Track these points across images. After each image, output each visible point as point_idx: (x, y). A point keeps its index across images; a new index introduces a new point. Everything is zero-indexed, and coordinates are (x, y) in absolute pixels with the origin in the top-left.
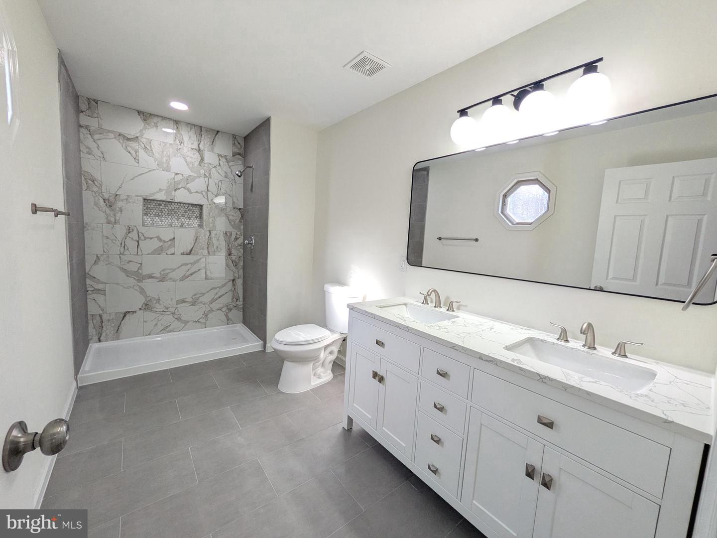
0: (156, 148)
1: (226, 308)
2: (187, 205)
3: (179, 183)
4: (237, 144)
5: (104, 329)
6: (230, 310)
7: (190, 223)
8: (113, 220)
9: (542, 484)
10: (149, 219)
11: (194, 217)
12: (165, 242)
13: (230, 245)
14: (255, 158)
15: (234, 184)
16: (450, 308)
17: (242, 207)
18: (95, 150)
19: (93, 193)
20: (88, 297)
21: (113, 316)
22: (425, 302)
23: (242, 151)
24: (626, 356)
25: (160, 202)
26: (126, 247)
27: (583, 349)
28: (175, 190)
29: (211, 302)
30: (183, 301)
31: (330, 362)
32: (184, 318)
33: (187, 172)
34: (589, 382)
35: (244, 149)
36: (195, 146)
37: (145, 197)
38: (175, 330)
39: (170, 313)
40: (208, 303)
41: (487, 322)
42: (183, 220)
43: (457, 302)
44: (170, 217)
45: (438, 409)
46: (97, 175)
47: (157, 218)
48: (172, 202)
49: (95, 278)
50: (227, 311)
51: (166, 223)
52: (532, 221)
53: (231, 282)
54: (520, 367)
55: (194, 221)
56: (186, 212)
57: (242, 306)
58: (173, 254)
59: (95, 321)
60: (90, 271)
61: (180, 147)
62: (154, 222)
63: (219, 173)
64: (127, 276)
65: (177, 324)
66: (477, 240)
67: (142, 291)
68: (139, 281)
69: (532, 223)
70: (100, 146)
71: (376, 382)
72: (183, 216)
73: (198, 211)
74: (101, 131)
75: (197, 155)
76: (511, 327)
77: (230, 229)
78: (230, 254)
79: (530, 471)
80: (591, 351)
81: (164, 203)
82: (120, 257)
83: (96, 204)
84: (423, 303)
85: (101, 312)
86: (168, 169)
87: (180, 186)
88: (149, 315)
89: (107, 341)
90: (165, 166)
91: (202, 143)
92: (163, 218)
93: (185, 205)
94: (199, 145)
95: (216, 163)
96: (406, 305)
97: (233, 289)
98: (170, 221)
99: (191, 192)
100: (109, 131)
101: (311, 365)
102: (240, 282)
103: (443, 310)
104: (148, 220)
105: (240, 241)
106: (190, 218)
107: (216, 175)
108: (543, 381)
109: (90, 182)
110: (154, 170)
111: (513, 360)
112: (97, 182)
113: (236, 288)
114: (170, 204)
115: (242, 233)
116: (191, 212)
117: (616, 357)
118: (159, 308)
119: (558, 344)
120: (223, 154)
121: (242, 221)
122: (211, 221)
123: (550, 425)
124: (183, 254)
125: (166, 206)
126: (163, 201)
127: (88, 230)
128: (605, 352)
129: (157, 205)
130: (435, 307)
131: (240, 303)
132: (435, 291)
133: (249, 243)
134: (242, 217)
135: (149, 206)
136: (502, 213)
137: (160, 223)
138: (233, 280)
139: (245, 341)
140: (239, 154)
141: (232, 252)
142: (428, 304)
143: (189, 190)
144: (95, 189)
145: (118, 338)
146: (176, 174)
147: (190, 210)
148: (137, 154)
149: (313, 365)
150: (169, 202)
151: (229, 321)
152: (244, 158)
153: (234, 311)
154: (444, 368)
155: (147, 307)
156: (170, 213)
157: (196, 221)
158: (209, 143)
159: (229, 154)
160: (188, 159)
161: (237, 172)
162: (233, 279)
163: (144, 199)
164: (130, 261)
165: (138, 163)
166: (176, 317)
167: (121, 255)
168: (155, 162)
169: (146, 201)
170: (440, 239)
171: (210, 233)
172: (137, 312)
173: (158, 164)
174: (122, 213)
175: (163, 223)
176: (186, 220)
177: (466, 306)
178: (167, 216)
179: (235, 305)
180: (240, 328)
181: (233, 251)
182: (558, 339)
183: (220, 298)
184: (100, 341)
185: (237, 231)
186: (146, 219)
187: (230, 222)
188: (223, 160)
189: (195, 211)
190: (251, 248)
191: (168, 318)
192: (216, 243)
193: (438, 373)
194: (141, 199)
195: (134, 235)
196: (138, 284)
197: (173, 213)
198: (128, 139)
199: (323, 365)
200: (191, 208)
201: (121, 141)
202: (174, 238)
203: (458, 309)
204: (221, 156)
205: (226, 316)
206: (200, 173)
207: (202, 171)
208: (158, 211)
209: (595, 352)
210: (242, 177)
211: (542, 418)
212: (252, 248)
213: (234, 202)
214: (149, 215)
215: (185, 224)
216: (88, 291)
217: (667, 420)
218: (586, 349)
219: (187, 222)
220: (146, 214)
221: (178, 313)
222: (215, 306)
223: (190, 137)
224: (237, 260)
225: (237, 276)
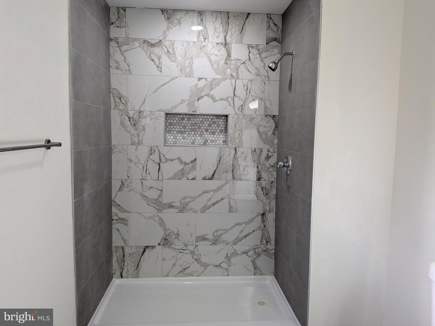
0: (179, 50)
1: (253, 251)
2: (212, 117)
3: (202, 89)
4: (273, 26)
5: (126, 264)
6: (259, 255)
7: (214, 139)
8: (136, 140)
10: (172, 137)
11: (218, 131)
12: (186, 164)
13: (260, 168)
14: (296, 38)
15: (267, 82)
17: (276, 113)
18: (124, 65)
19: (120, 111)
20: (113, 226)
21: (134, 250)
23: (278, 35)
25: (182, 116)
26: (148, 172)
28: (198, 100)
29: (235, 242)
30: (203, 238)
32: (204, 260)
33: (211, 74)
35: (282, 31)
36: (221, 40)
37: (167, 112)
38: (193, 274)
39: (189, 252)
40: (232, 244)
42: (206, 136)
44: (193, 133)
46: (124, 94)
47: (179, 135)
48: (195, 115)
49: (120, 206)
50: (255, 257)
51: (188, 140)
53: (260, 217)
55: (218, 136)
56: (210, 125)
57: (273, 251)
58: (194, 179)
59: (118, 254)
60: (115, 197)
61: (204, 44)
62: (176, 140)
63: (248, 70)
64: (148, 205)
65: (195, 267)
67: (162, 223)
68: (159, 210)
70: (126, 58)
72: (207, 130)
73: (223, 123)
74: (128, 41)
75: (223, 51)
77: (262, 145)
78: (259, 179)
81: (187, 116)
82: (142, 183)
83: (122, 124)
85: (123, 245)
86: (190, 75)
87: (203, 94)
88: (167, 252)
89: (127, 277)
90: (187, 70)
91: (229, 33)
92: (185, 135)
93: (208, 117)
94: (225, 37)
95: (244, 56)
97: (263, 226)
98: (193, 138)
99: (215, 100)
100: (135, 40)
102: (271, 217)
104: (170, 138)
105: (273, 160)
106: (214, 133)
107: (245, 75)
109: (117, 99)
110: (176, 77)
112: (124, 99)
113: (267, 225)
114: (193, 117)
115: (276, 150)
116: (215, 125)
118: (178, 245)
120: (254, 43)
121: (276, 133)
122: (237, 136)
124: (204, 179)
125: (189, 119)
126: (186, 115)
127: (115, 152)
129: (180, 119)
131: (272, 246)
133: (284, 166)
134: (276, 126)
135: (172, 121)
137: (182, 140)
138: (263, 214)
140: (275, 39)
141: (262, 176)
143: (213, 98)
144: (122, 107)
145: (137, 276)
146: (200, 79)
147: (214, 123)
148: (160, 61)
150: (192, 115)
151: (257, 270)
152: (281, 44)
153: (263, 257)
155: (166, 242)
156: (193, 127)
157: (221, 136)
158: (237, 32)
159: (262, 42)
160: (213, 58)
161: (270, 65)
162: (262, 212)
163: (166, 114)
164: (151, 187)
165: (161, 71)
166: (195, 257)
167: (143, 181)
168: (178, 67)
169: (169, 116)
171: (236, 150)
172: (156, 247)
173: (180, 70)
174: (144, 133)
175: (185, 141)
176: (209, 136)
178: (190, 133)
179: (264, 249)
180: (271, 283)
181: (264, 175)
183: (246, 237)
184: (122, 277)
185: (268, 147)
186: (169, 137)
187: (260, 136)
188: (254, 51)
189: (220, 123)
191: (187, 259)
192: (242, 164)
194: (163, 114)
195: (155, 157)
196: (159, 214)
197: (196, 127)
198: (152, 45)
200: (216, 120)
201: (146, 49)
202: (195, 160)
204: (252, 47)
205: (253, 262)
206: (225, 74)
207: (229, 71)
208: (181, 127)
210: (278, 70)
212: (289, 172)
213: (266, 108)
214: (172, 132)
215: (209, 141)
216: (113, 220)
219: (211, 139)
220: (169, 132)
221: (197, 253)
222: (240, 247)
223: (215, 29)
224: (268, 187)
225: (268, 209)
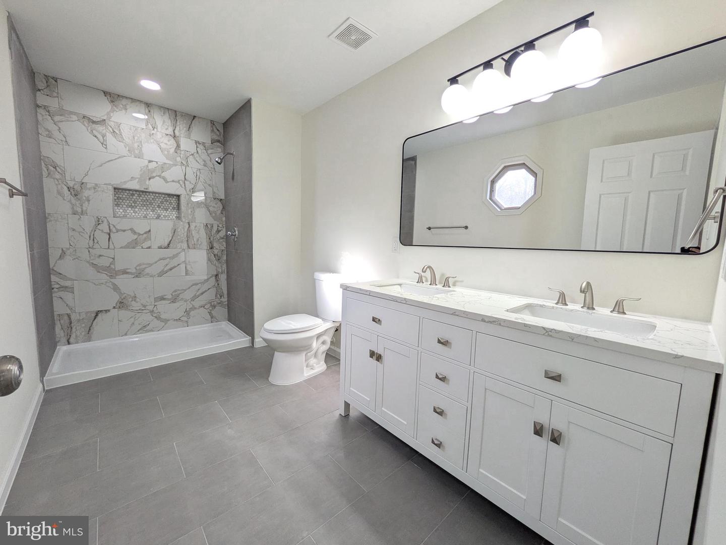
0: (126, 132)
1: (209, 305)
2: (163, 196)
3: (153, 171)
4: (216, 130)
5: (74, 330)
6: (214, 307)
7: (167, 214)
8: (79, 210)
9: (551, 440)
10: (121, 211)
11: (171, 208)
12: (139, 234)
13: (212, 239)
14: (236, 145)
15: (213, 173)
16: (446, 284)
17: (223, 197)
18: (56, 133)
19: (56, 180)
20: (53, 295)
21: (83, 316)
22: (420, 280)
23: (221, 138)
24: (624, 313)
25: (132, 192)
26: (96, 241)
27: (581, 309)
28: (150, 179)
29: (193, 299)
30: (162, 298)
31: (323, 353)
32: (163, 316)
33: (161, 159)
34: (595, 331)
35: (224, 136)
36: (170, 131)
37: (115, 186)
38: (154, 330)
39: (148, 311)
40: (190, 300)
41: (484, 294)
42: (159, 211)
43: (453, 278)
44: (145, 208)
45: (440, 379)
46: (58, 160)
47: (130, 209)
48: (146, 192)
49: (61, 274)
50: (211, 308)
51: (140, 215)
52: (520, 206)
53: (214, 277)
54: (524, 323)
55: (171, 213)
56: (162, 203)
57: (226, 303)
58: (149, 248)
59: (62, 322)
60: (54, 266)
61: (153, 132)
62: (126, 214)
63: (197, 161)
64: (98, 272)
65: (156, 323)
66: (466, 227)
67: (116, 288)
68: (111, 277)
69: (519, 208)
70: (61, 129)
71: (373, 361)
72: (159, 207)
73: (175, 202)
74: (62, 112)
75: (172, 141)
76: (509, 297)
77: (211, 221)
78: (212, 248)
79: (538, 429)
80: (590, 311)
81: (138, 193)
82: (89, 252)
83: (59, 193)
84: (417, 282)
85: (69, 312)
86: (140, 156)
87: (154, 175)
88: (123, 313)
89: (77, 343)
90: (137, 152)
91: (177, 128)
92: (136, 210)
93: (160, 195)
94: (174, 131)
95: (193, 150)
96: (400, 285)
97: (216, 284)
98: (145, 213)
99: (167, 182)
100: (72, 113)
101: (303, 356)
102: (223, 278)
103: (440, 286)
104: (120, 211)
105: (222, 234)
106: (166, 210)
107: (194, 165)
108: (548, 334)
109: (51, 168)
110: (125, 156)
111: (516, 319)
112: (61, 169)
113: (220, 283)
114: (144, 194)
115: (224, 226)
116: (168, 203)
117: (615, 314)
118: (136, 306)
119: (557, 308)
120: (201, 140)
121: (224, 212)
122: (190, 212)
123: (557, 378)
124: (160, 248)
125: (139, 196)
126: (136, 191)
127: (50, 221)
128: (603, 311)
129: (129, 195)
130: (430, 284)
131: (225, 299)
132: (429, 267)
133: (232, 235)
134: (223, 208)
135: (121, 196)
136: (490, 199)
137: (134, 214)
138: (217, 275)
139: (231, 337)
140: (218, 141)
141: (214, 245)
142: (423, 283)
143: (165, 179)
144: (58, 176)
145: (89, 339)
146: (150, 162)
147: (167, 201)
148: (105, 138)
149: (305, 355)
150: (143, 192)
151: (213, 319)
152: (223, 145)
153: (218, 308)
154: (445, 336)
155: (122, 305)
156: (145, 203)
157: (174, 213)
158: (185, 129)
159: (208, 142)
160: (163, 145)
161: (217, 159)
162: (215, 273)
163: (115, 189)
164: (100, 256)
165: (106, 148)
166: (155, 315)
167: (90, 249)
168: (126, 148)
170: (429, 228)
171: (189, 224)
172: (111, 311)
173: (129, 150)
174: (89, 203)
175: (137, 214)
176: (162, 211)
177: (462, 281)
178: (141, 208)
179: (219, 302)
180: (226, 326)
181: (215, 245)
182: (557, 303)
183: (202, 294)
184: (69, 343)
185: (218, 223)
186: (117, 210)
187: (210, 214)
188: (201, 147)
189: (172, 201)
190: (234, 240)
191: (146, 317)
192: (196, 236)
193: (439, 342)
194: (110, 188)
195: (104, 227)
196: (111, 280)
197: (148, 203)
198: (94, 122)
199: (316, 355)
200: (168, 199)
201: (87, 125)
202: (150, 231)
203: (454, 285)
204: (199, 143)
205: (210, 313)
206: (176, 160)
207: (178, 159)
208: (131, 202)
209: (594, 311)
210: (222, 164)
211: (549, 373)
212: (236, 240)
213: (214, 193)
214: (121, 206)
215: (162, 216)
216: (53, 289)
217: (677, 355)
218: (585, 310)
219: (164, 214)
220: (117, 205)
221: (156, 312)
222: (197, 303)
223: (164, 122)
224: (219, 254)
225: (220, 271)
